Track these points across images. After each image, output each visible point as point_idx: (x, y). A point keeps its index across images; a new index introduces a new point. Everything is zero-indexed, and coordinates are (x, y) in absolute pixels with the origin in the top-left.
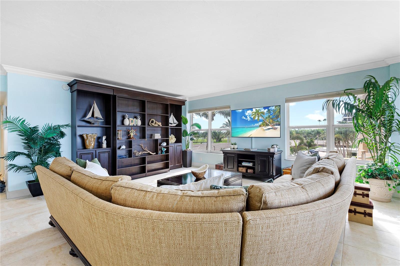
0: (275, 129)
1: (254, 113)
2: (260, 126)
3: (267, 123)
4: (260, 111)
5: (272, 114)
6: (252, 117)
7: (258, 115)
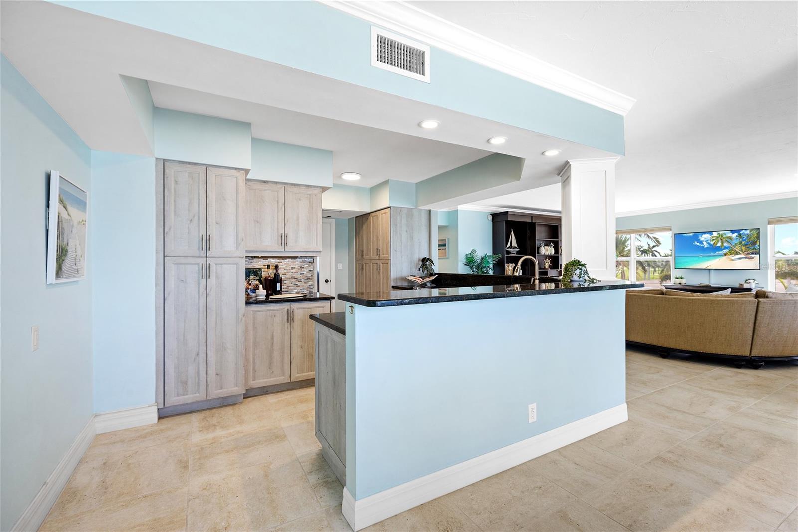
0: (751, 258)
1: (715, 238)
2: (725, 254)
3: (737, 250)
4: (724, 236)
5: (745, 240)
6: (712, 243)
7: (721, 240)
